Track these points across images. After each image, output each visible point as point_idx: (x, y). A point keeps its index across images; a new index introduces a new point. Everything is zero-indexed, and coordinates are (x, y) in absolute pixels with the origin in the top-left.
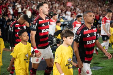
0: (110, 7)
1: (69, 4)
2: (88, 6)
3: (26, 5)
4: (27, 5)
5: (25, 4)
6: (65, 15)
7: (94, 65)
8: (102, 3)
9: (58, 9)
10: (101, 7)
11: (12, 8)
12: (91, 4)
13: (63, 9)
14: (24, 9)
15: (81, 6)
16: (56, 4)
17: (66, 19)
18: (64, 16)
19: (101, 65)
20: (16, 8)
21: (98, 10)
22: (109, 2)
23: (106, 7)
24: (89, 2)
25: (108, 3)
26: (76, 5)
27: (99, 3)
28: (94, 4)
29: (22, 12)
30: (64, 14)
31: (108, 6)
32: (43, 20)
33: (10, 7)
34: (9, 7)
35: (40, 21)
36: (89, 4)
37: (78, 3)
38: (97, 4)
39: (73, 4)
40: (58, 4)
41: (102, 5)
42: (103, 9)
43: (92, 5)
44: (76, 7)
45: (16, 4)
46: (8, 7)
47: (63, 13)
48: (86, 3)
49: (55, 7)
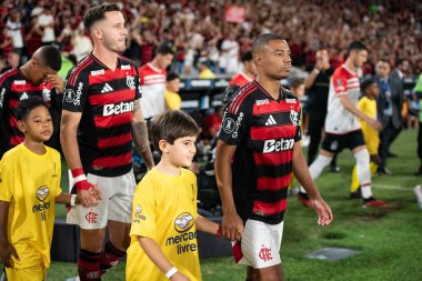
0: (387, 25)
1: (236, 14)
2: (304, 23)
3: (73, 15)
4: (77, 13)
5: (68, 13)
6: (220, 55)
7: (326, 241)
8: (358, 10)
9: (192, 30)
10: (352, 25)
11: (19, 25)
12: (315, 13)
13: (212, 33)
14: (67, 31)
15: (277, 21)
16: (185, 13)
17: (223, 71)
18: (215, 56)
19: (351, 243)
20: (37, 26)
21: (342, 36)
22: (384, 5)
23: (372, 27)
24: (307, 7)
25: (378, 12)
26: (260, 16)
27: (347, 12)
28: (327, 16)
29: (56, 42)
30: (215, 49)
31: (377, 21)
32: (106, 69)
33: (13, 21)
34: (9, 23)
35: (94, 73)
36: (310, 15)
37: (269, 11)
38: (338, 14)
39: (248, 12)
40: (194, 11)
41: (356, 19)
42: (359, 33)
43: (319, 16)
44: (258, 25)
45: (36, 11)
46: (5, 21)
47: (212, 45)
48: (298, 11)
49: (183, 24)
